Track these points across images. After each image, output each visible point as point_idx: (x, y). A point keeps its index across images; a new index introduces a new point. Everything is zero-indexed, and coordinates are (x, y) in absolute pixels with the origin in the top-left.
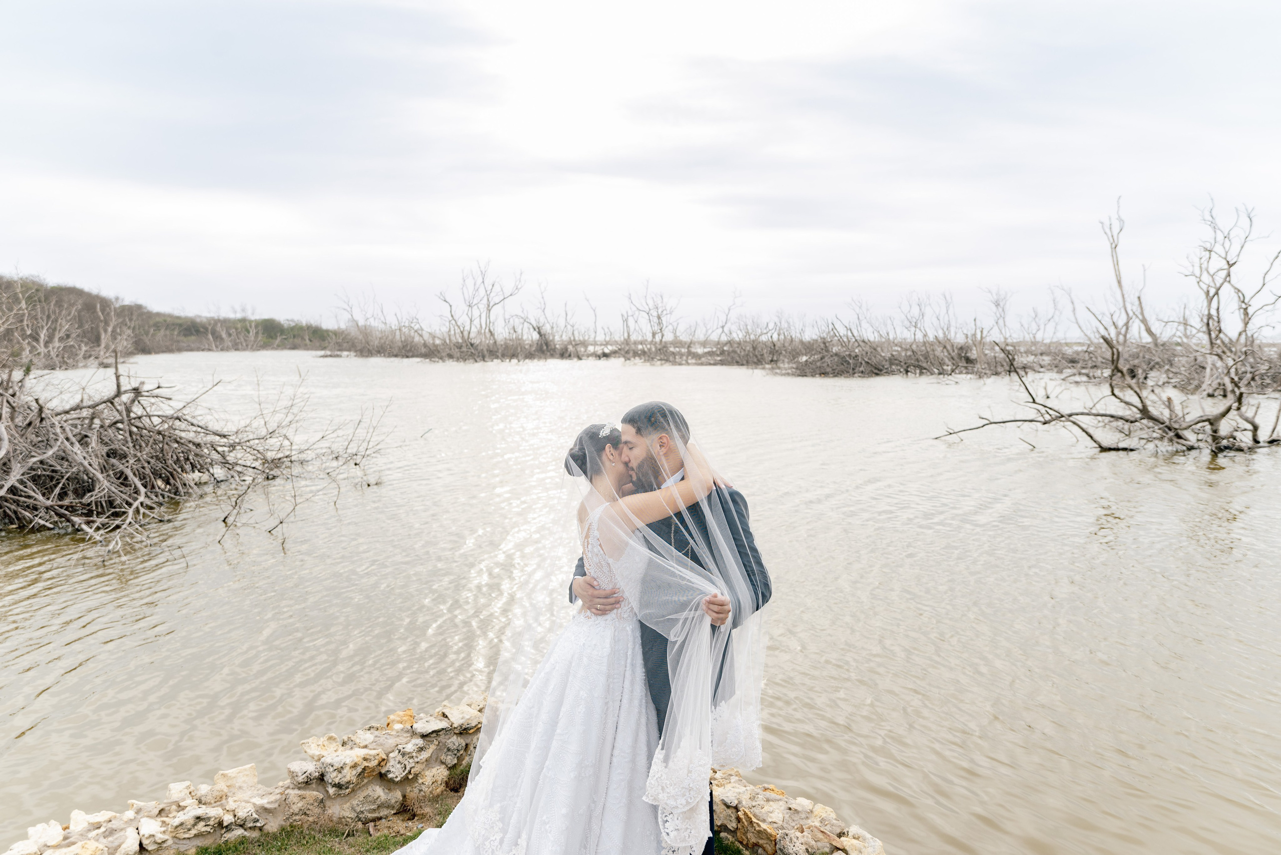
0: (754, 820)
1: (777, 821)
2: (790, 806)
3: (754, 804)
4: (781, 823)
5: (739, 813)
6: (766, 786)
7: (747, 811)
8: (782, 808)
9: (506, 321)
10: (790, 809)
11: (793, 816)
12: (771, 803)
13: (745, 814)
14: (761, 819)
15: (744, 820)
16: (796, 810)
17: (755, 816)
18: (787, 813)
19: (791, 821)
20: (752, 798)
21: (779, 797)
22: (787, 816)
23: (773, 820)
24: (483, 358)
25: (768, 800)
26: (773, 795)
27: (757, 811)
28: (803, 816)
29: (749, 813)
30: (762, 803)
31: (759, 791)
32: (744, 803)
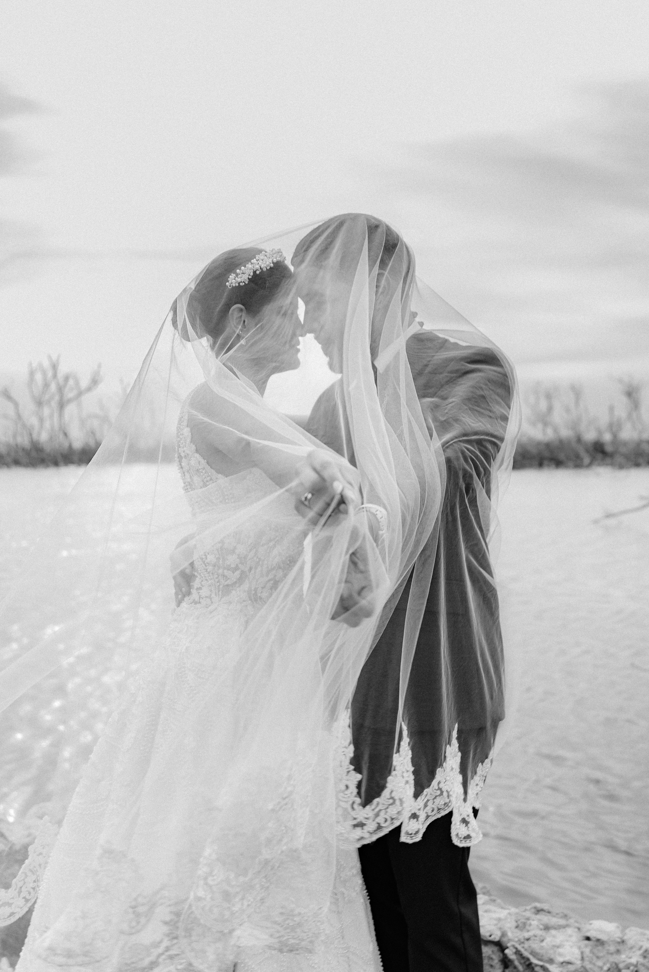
0: (534, 961)
1: (573, 960)
2: (588, 934)
3: (527, 935)
4: (579, 963)
5: (507, 951)
6: (538, 905)
7: (519, 948)
8: (574, 939)
9: (83, 422)
10: (588, 939)
11: (595, 951)
12: (553, 932)
13: (518, 953)
14: (545, 958)
15: (517, 963)
16: (598, 940)
17: (533, 953)
18: (586, 946)
19: (595, 959)
20: (521, 926)
21: (562, 922)
22: (587, 951)
23: (567, 959)
24: (56, 464)
25: (547, 928)
26: (553, 921)
27: (535, 945)
28: (612, 948)
29: (522, 950)
30: (539, 933)
31: (528, 914)
32: (510, 934)
